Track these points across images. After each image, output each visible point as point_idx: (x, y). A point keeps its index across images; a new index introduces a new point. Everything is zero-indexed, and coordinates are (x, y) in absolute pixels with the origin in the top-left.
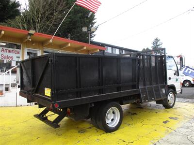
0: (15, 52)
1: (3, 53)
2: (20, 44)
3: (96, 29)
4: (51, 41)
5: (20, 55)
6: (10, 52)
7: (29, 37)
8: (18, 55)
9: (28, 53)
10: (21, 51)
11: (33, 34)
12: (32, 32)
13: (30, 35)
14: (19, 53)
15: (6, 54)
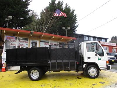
0: (25, 42)
1: (19, 43)
2: (28, 38)
3: (77, 26)
4: (43, 36)
5: (28, 44)
6: (23, 42)
7: (31, 34)
8: (27, 44)
9: (32, 42)
10: (28, 41)
11: (33, 33)
12: (32, 31)
13: (32, 33)
14: (27, 42)
15: (21, 43)
